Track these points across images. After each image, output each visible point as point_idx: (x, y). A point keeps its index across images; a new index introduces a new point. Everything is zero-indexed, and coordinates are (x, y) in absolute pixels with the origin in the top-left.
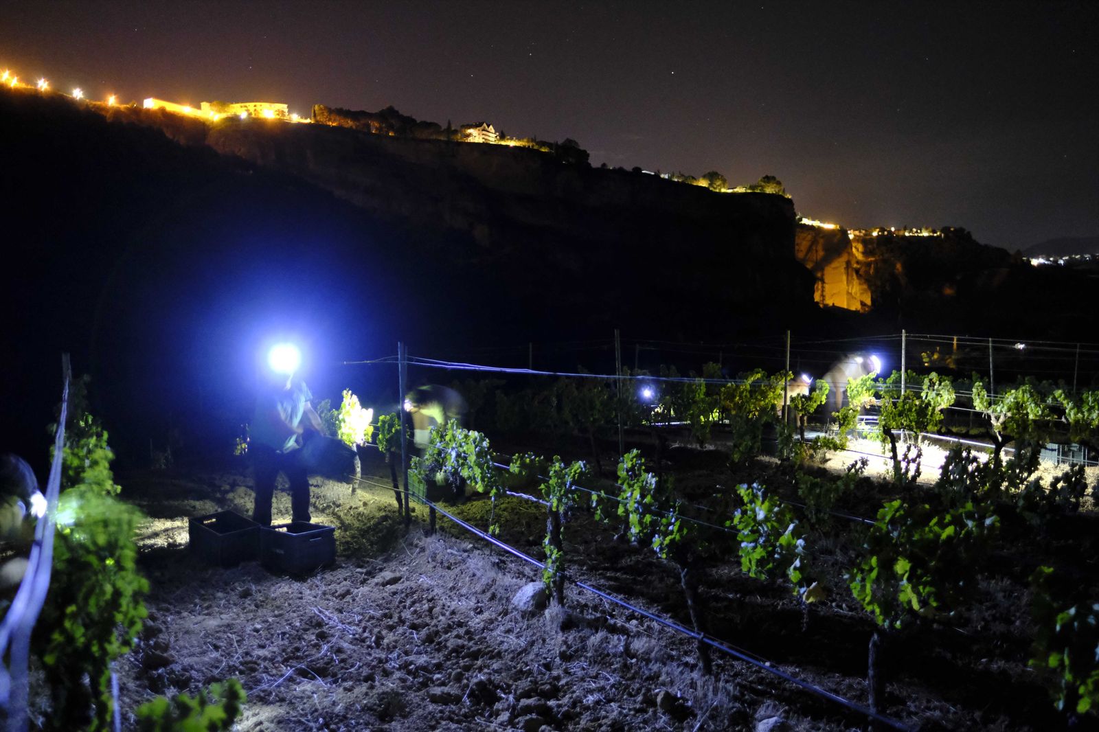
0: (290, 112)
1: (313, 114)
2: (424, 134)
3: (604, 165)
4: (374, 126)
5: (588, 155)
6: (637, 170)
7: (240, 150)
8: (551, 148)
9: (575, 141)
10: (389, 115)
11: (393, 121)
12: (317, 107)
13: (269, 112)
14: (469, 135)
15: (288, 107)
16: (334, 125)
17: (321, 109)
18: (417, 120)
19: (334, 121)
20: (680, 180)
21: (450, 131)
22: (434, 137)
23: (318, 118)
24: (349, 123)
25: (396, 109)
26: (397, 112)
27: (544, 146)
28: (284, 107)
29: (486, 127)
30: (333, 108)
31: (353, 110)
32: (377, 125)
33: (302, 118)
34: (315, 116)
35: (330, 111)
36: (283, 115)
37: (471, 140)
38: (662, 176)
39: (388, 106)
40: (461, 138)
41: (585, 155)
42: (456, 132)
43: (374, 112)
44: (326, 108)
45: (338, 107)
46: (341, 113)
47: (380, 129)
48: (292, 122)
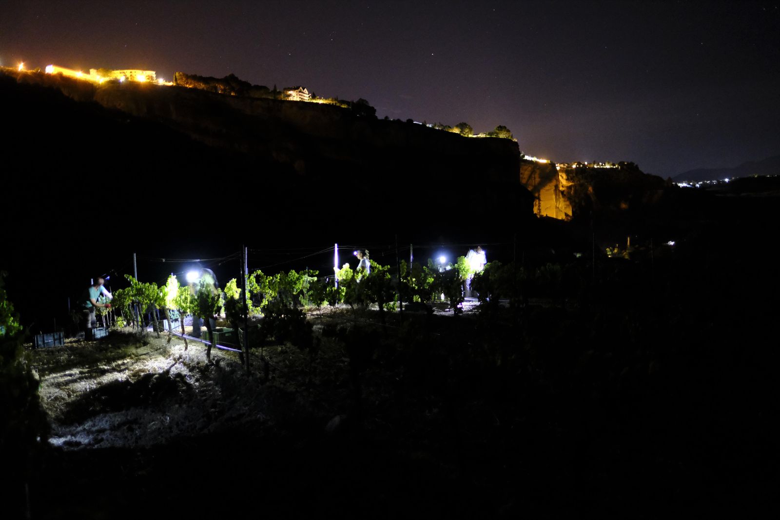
0: (157, 77)
1: (174, 79)
2: (256, 95)
3: (387, 117)
4: (220, 89)
5: (375, 111)
6: (410, 121)
7: (120, 105)
8: (349, 105)
9: (365, 100)
10: (230, 80)
11: (234, 85)
12: (177, 74)
13: (142, 77)
14: (290, 95)
15: (156, 73)
16: (190, 87)
17: (181, 75)
18: (251, 83)
19: (191, 84)
20: (440, 129)
21: (275, 92)
22: (264, 96)
23: (178, 82)
24: (202, 86)
25: (236, 76)
26: (237, 78)
27: (344, 104)
28: (152, 73)
29: (302, 90)
30: (189, 74)
32: (222, 87)
33: (166, 81)
34: (176, 80)
35: (188, 77)
36: (152, 79)
37: (291, 99)
38: (428, 125)
40: (284, 98)
41: (373, 110)
42: (280, 93)
43: (220, 78)
44: (184, 74)
45: (193, 74)
46: (195, 78)
47: (224, 90)
48: (159, 84)
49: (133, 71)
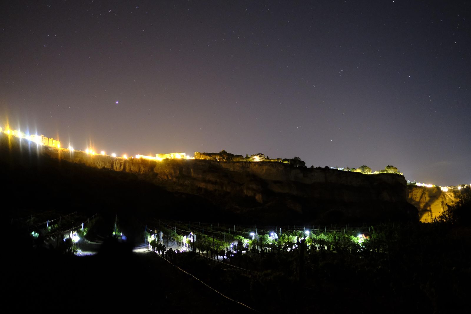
0: (186, 155)
1: (194, 155)
2: (235, 160)
3: (312, 166)
5: (305, 163)
6: (327, 168)
7: (166, 171)
8: (288, 162)
9: (299, 158)
10: (223, 154)
11: (225, 156)
12: (196, 153)
13: (179, 156)
14: (254, 159)
15: (186, 154)
16: (202, 159)
17: (197, 153)
18: (234, 154)
19: (203, 157)
20: (347, 170)
21: (247, 157)
22: (241, 160)
23: (196, 157)
24: (208, 158)
25: (226, 151)
26: (226, 152)
27: (285, 161)
28: (184, 154)
29: (261, 155)
30: (202, 153)
31: (209, 152)
32: (219, 157)
33: (191, 157)
34: (195, 156)
35: (201, 154)
36: (183, 157)
37: (255, 161)
38: (339, 169)
39: (223, 150)
40: (252, 160)
41: (303, 163)
42: (249, 158)
43: (217, 153)
44: (199, 153)
45: (204, 152)
46: (204, 154)
47: (220, 159)
48: (187, 159)
49: (175, 153)
